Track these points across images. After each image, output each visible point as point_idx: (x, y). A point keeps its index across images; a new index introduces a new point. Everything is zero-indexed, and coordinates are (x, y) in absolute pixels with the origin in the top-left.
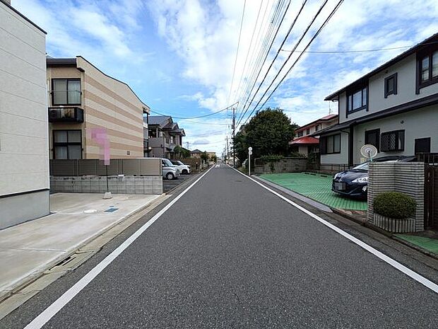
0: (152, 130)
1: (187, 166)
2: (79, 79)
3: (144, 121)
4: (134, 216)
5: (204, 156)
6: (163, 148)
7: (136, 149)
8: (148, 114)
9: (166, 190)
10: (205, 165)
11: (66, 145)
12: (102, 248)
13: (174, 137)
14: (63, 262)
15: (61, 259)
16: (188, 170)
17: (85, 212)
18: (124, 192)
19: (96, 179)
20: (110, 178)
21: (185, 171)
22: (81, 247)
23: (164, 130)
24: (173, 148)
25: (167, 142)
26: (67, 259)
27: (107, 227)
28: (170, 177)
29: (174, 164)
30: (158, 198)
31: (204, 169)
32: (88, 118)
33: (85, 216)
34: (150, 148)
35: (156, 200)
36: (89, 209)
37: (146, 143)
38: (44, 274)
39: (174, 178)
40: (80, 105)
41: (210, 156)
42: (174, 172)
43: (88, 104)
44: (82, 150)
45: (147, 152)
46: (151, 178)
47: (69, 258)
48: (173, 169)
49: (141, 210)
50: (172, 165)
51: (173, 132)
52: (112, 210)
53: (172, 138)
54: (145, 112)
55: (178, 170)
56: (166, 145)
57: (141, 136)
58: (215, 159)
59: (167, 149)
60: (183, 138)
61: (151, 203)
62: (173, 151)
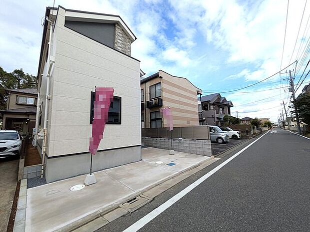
0: (205, 105)
1: (236, 132)
2: (160, 83)
3: (198, 100)
4: (185, 174)
5: (255, 123)
6: (214, 118)
7: (193, 119)
8: (201, 94)
9: (215, 153)
10: (257, 131)
11: (155, 120)
12: (154, 199)
13: (223, 109)
14: (131, 200)
15: (131, 198)
16: (238, 135)
17: (157, 162)
18: (183, 151)
19: (167, 140)
20: (174, 140)
21: (234, 137)
22: (144, 191)
23: (213, 104)
24: (222, 117)
25: (217, 113)
26: (134, 199)
27: (164, 179)
28: (220, 141)
29: (223, 130)
30: (208, 160)
31: (256, 135)
32: (165, 103)
33: (155, 166)
34: (204, 119)
35: (205, 161)
36: (159, 161)
37: (200, 115)
38: (119, 207)
39: (224, 142)
40: (161, 96)
41: (263, 122)
42: (223, 137)
43: (165, 95)
44: (162, 122)
45: (201, 121)
46: (201, 142)
47: (135, 198)
48: (223, 135)
49: (191, 169)
50: (222, 131)
51: (222, 104)
52: (171, 164)
53: (221, 109)
54: (198, 94)
55: (227, 136)
56: (216, 115)
57: (197, 110)
58: (269, 125)
59: (218, 118)
60: (231, 108)
61: (200, 164)
62: (222, 119)
